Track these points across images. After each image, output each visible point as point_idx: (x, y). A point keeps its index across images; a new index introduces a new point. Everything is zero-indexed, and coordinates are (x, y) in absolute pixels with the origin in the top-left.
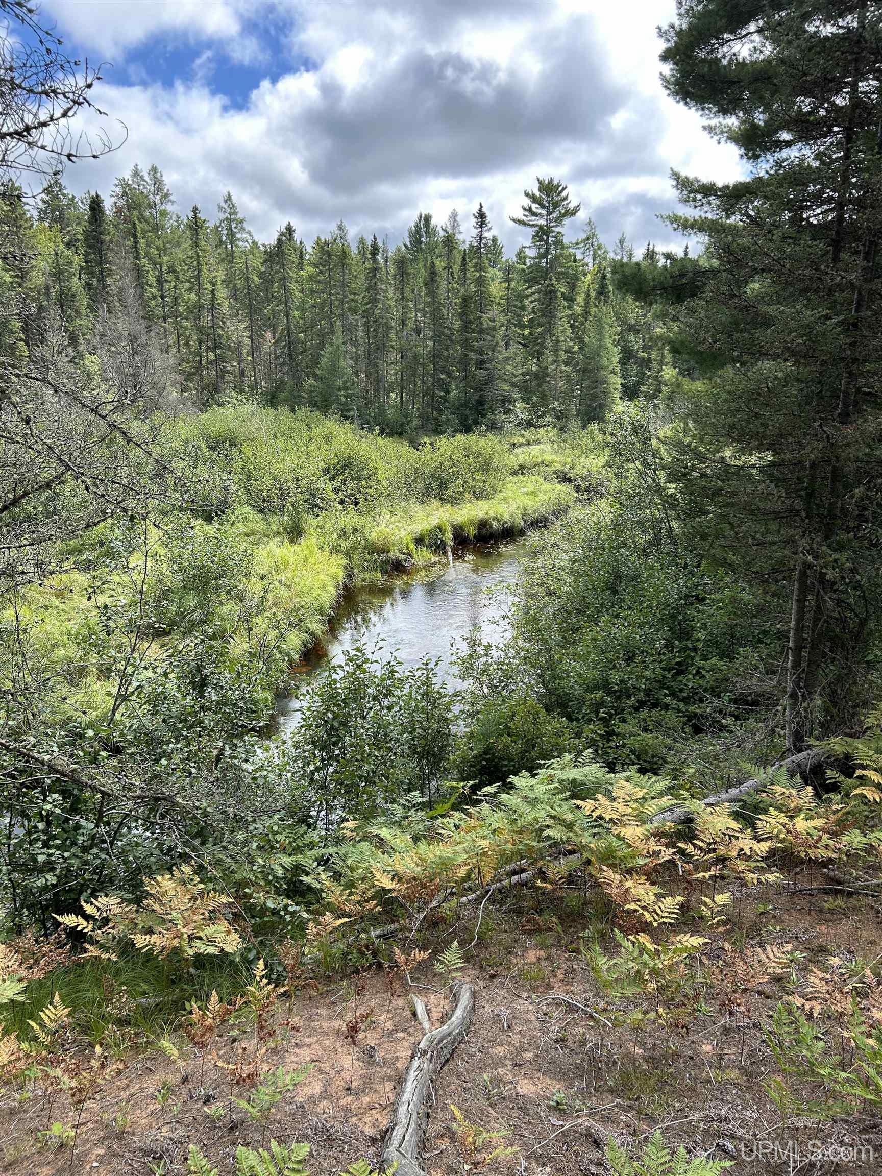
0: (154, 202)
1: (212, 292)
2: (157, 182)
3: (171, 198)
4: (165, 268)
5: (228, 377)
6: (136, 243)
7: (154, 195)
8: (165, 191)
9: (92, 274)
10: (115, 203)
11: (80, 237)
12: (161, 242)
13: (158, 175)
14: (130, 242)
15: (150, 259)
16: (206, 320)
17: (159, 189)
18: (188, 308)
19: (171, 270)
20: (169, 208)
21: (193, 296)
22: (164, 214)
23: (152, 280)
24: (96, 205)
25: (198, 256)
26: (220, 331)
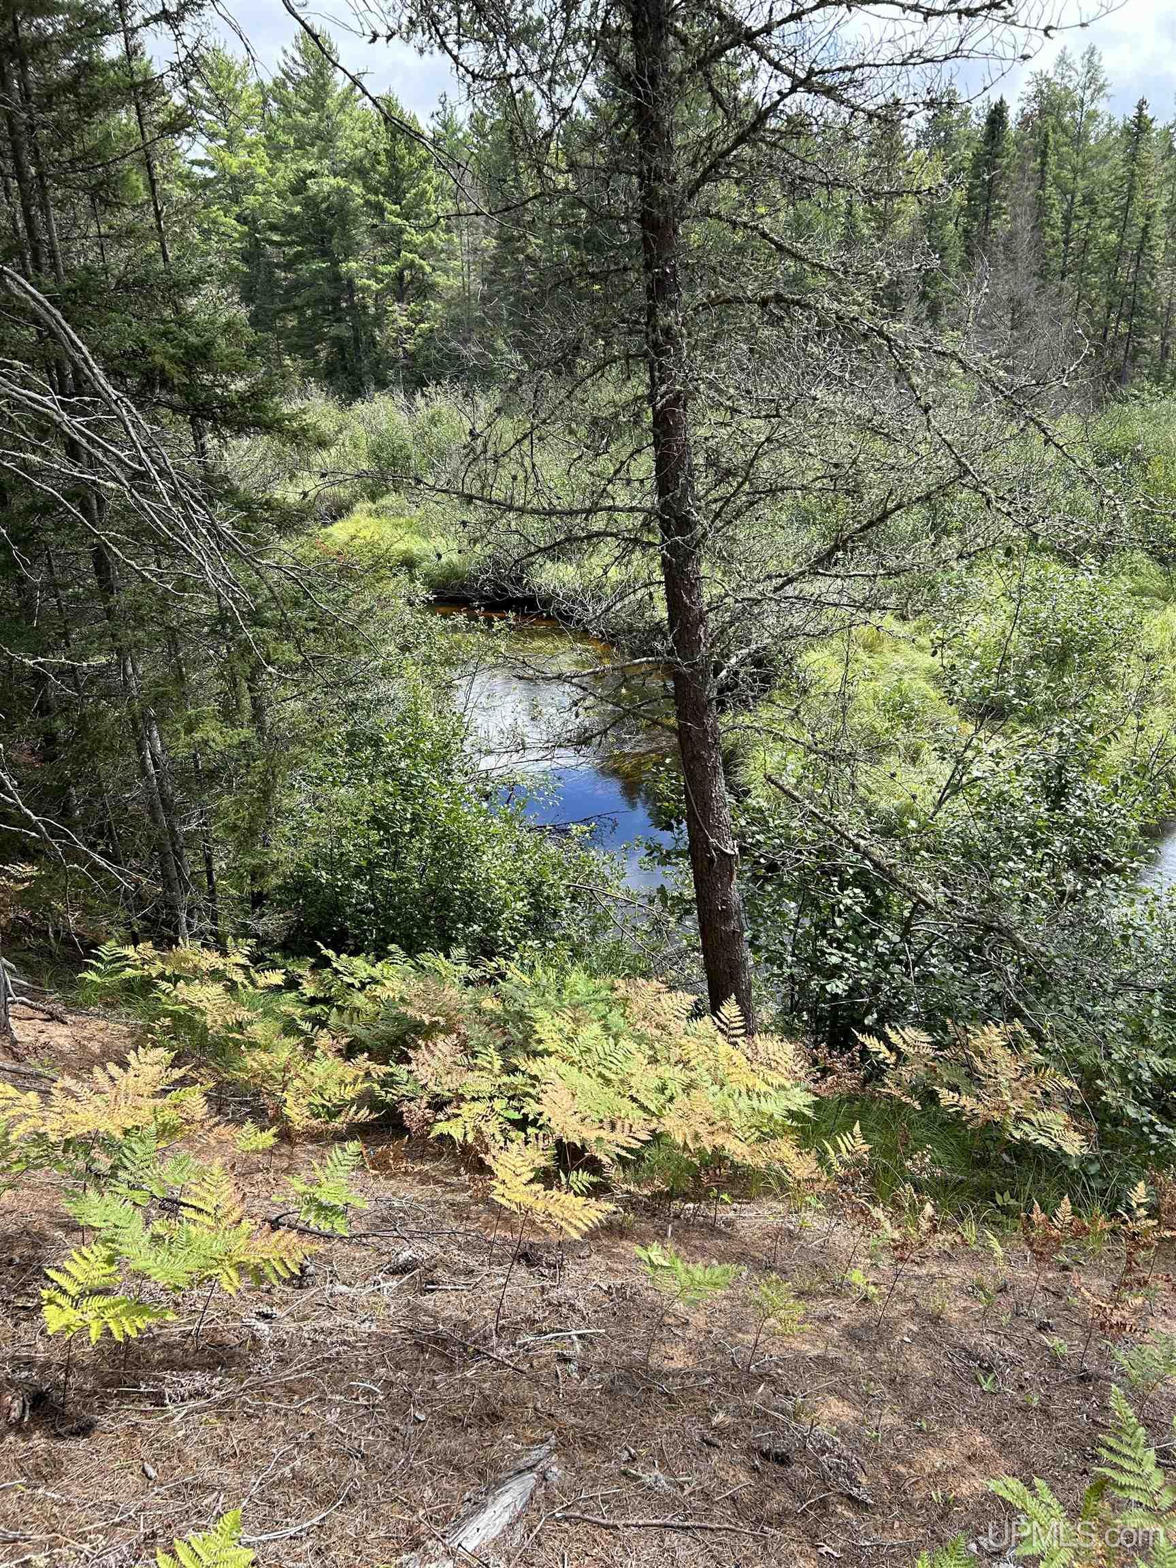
0: (1082, 101)
1: (1145, 230)
2: (1092, 69)
3: (1108, 90)
4: (1079, 198)
5: (1144, 359)
6: (1043, 164)
7: (1085, 88)
8: (1101, 81)
9: (975, 216)
10: (1022, 110)
11: (967, 164)
12: (1080, 159)
13: (1095, 59)
14: (1035, 164)
15: (1059, 187)
16: (1125, 272)
17: (1093, 80)
18: (1102, 256)
19: (1088, 200)
20: (1101, 106)
21: (1113, 237)
22: (1092, 116)
23: (1057, 217)
24: (997, 116)
25: (1133, 175)
26: (1145, 290)
